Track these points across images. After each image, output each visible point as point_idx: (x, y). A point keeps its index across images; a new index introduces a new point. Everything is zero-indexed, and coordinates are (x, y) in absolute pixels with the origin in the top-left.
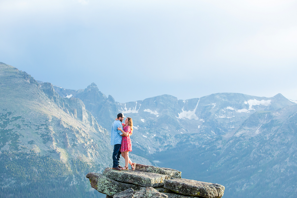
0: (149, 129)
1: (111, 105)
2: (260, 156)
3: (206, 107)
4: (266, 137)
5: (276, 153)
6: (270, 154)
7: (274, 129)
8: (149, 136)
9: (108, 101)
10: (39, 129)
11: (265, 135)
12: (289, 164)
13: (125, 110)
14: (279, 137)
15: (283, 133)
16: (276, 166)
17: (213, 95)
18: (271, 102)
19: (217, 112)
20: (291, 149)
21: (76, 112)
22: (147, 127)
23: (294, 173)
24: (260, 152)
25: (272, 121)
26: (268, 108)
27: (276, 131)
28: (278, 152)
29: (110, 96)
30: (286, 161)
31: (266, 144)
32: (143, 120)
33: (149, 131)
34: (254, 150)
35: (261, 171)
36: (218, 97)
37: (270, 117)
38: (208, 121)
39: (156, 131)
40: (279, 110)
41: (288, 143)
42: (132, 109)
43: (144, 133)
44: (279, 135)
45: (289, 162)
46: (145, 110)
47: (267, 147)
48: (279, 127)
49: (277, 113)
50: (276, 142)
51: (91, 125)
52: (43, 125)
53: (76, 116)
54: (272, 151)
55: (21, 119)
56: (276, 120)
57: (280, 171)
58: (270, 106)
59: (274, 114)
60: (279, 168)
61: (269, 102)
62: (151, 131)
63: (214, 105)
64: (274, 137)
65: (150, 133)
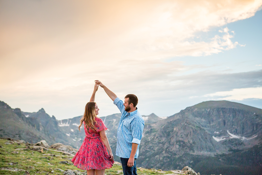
0: (76, 136)
1: (54, 121)
2: (147, 150)
3: (110, 122)
4: (148, 139)
5: (156, 149)
6: (153, 149)
7: (153, 134)
8: (77, 140)
9: (52, 119)
10: (14, 137)
11: (147, 138)
12: (165, 155)
13: (61, 124)
14: (157, 139)
15: (160, 136)
16: (157, 156)
17: (114, 115)
18: (148, 118)
19: (117, 125)
20: (165, 146)
21: (36, 126)
22: (75, 134)
23: (168, 160)
24: (146, 148)
25: (151, 130)
26: (147, 122)
27: (155, 135)
28: (157, 148)
29: (53, 116)
30: (163, 153)
31: (149, 143)
32: (72, 130)
33: (77, 137)
34: (142, 147)
35: (147, 159)
36: (117, 116)
37: (150, 127)
38: (111, 130)
39: (81, 137)
40: (155, 123)
41: (163, 142)
42: (65, 124)
43: (74, 138)
44: (157, 137)
45: (165, 153)
46: (74, 124)
47: (151, 145)
48: (156, 133)
49: (154, 124)
50: (155, 142)
51: (45, 134)
52: (17, 134)
53: (36, 128)
54: (154, 147)
55: (2, 131)
56: (154, 129)
57: (160, 159)
58: (148, 121)
59: (152, 125)
60: (159, 157)
61: (147, 118)
62: (78, 137)
63: (115, 120)
64: (154, 139)
65: (78, 138)
